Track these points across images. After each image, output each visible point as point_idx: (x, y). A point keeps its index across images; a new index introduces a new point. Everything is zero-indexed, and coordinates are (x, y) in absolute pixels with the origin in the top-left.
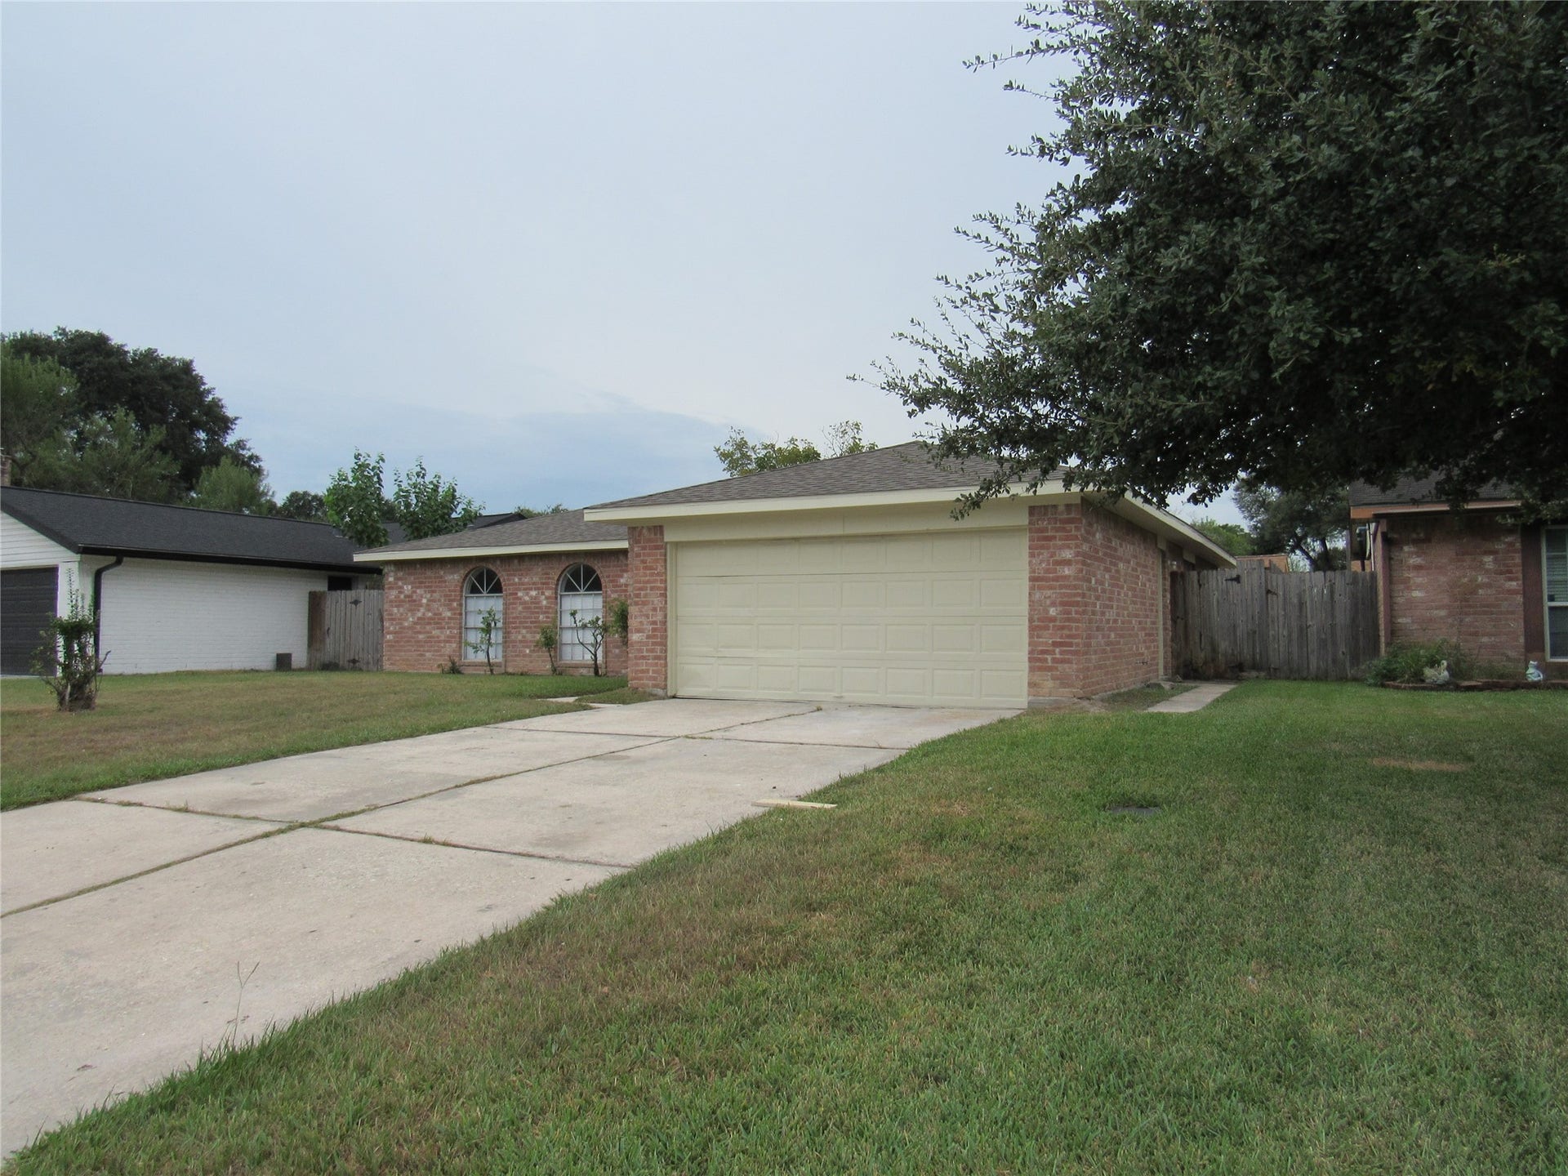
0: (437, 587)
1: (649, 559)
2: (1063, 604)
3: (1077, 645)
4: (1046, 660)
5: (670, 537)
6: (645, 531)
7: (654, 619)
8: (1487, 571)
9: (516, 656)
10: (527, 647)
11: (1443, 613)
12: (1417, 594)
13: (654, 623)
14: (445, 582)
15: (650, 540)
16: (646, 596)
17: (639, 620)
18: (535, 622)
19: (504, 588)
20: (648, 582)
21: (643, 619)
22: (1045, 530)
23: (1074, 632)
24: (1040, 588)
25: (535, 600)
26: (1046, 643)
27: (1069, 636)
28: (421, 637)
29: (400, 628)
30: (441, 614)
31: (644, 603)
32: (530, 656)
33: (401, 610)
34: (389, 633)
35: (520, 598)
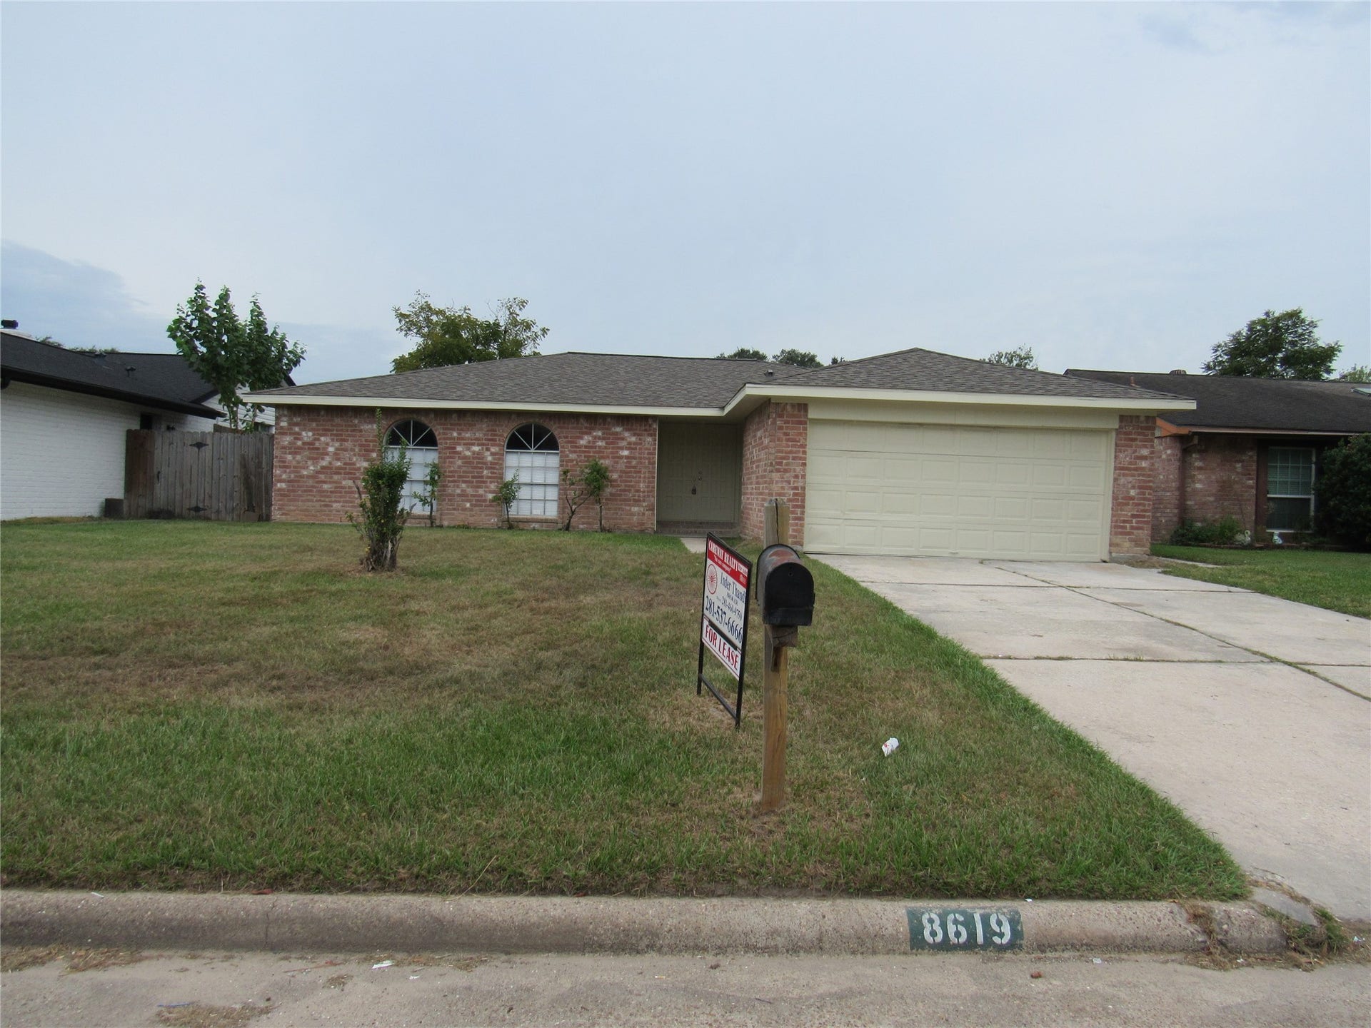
0: (349, 436)
1: (791, 432)
2: (1140, 487)
3: (1148, 517)
4: (1125, 527)
5: (812, 414)
6: (789, 407)
7: (796, 485)
8: (1238, 473)
9: (454, 509)
10: (468, 501)
11: (1212, 499)
12: (1198, 486)
13: (796, 488)
14: (361, 431)
15: (793, 416)
16: (788, 464)
17: (780, 485)
18: (479, 477)
19: (438, 442)
20: (791, 452)
21: (784, 485)
22: (1130, 433)
23: (1147, 508)
24: (1124, 475)
25: (478, 456)
26: (1127, 515)
27: (1143, 511)
28: (326, 486)
29: (296, 476)
30: (354, 464)
31: (786, 471)
32: (471, 510)
33: (298, 457)
34: (281, 481)
35: (459, 453)
